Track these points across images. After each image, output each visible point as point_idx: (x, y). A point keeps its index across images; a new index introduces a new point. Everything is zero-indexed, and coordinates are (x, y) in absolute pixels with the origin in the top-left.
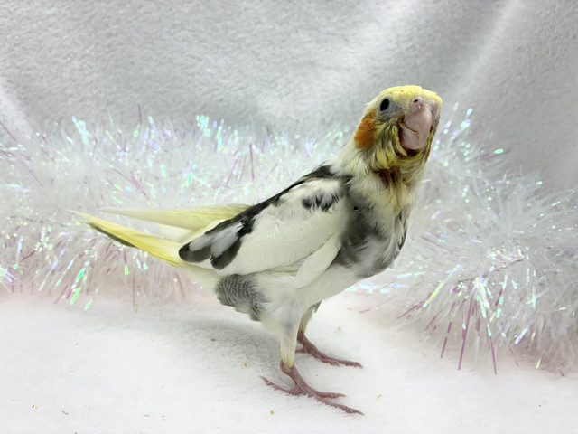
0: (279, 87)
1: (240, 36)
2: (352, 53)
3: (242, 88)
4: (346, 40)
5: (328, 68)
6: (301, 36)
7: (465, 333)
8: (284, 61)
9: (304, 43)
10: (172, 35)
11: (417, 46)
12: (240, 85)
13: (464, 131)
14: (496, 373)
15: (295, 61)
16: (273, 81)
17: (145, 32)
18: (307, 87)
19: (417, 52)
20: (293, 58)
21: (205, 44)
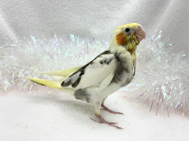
0: (97, 25)
1: (84, 8)
2: (121, 13)
3: (85, 26)
4: (119, 9)
5: (113, 19)
6: (104, 8)
7: (158, 103)
8: (99, 17)
9: (106, 10)
10: (62, 8)
11: (143, 11)
12: (84, 24)
13: (159, 38)
14: (169, 117)
15: (102, 16)
16: (95, 23)
17: (54, 8)
18: (106, 25)
19: (143, 13)
20: (102, 15)
21: (73, 11)
